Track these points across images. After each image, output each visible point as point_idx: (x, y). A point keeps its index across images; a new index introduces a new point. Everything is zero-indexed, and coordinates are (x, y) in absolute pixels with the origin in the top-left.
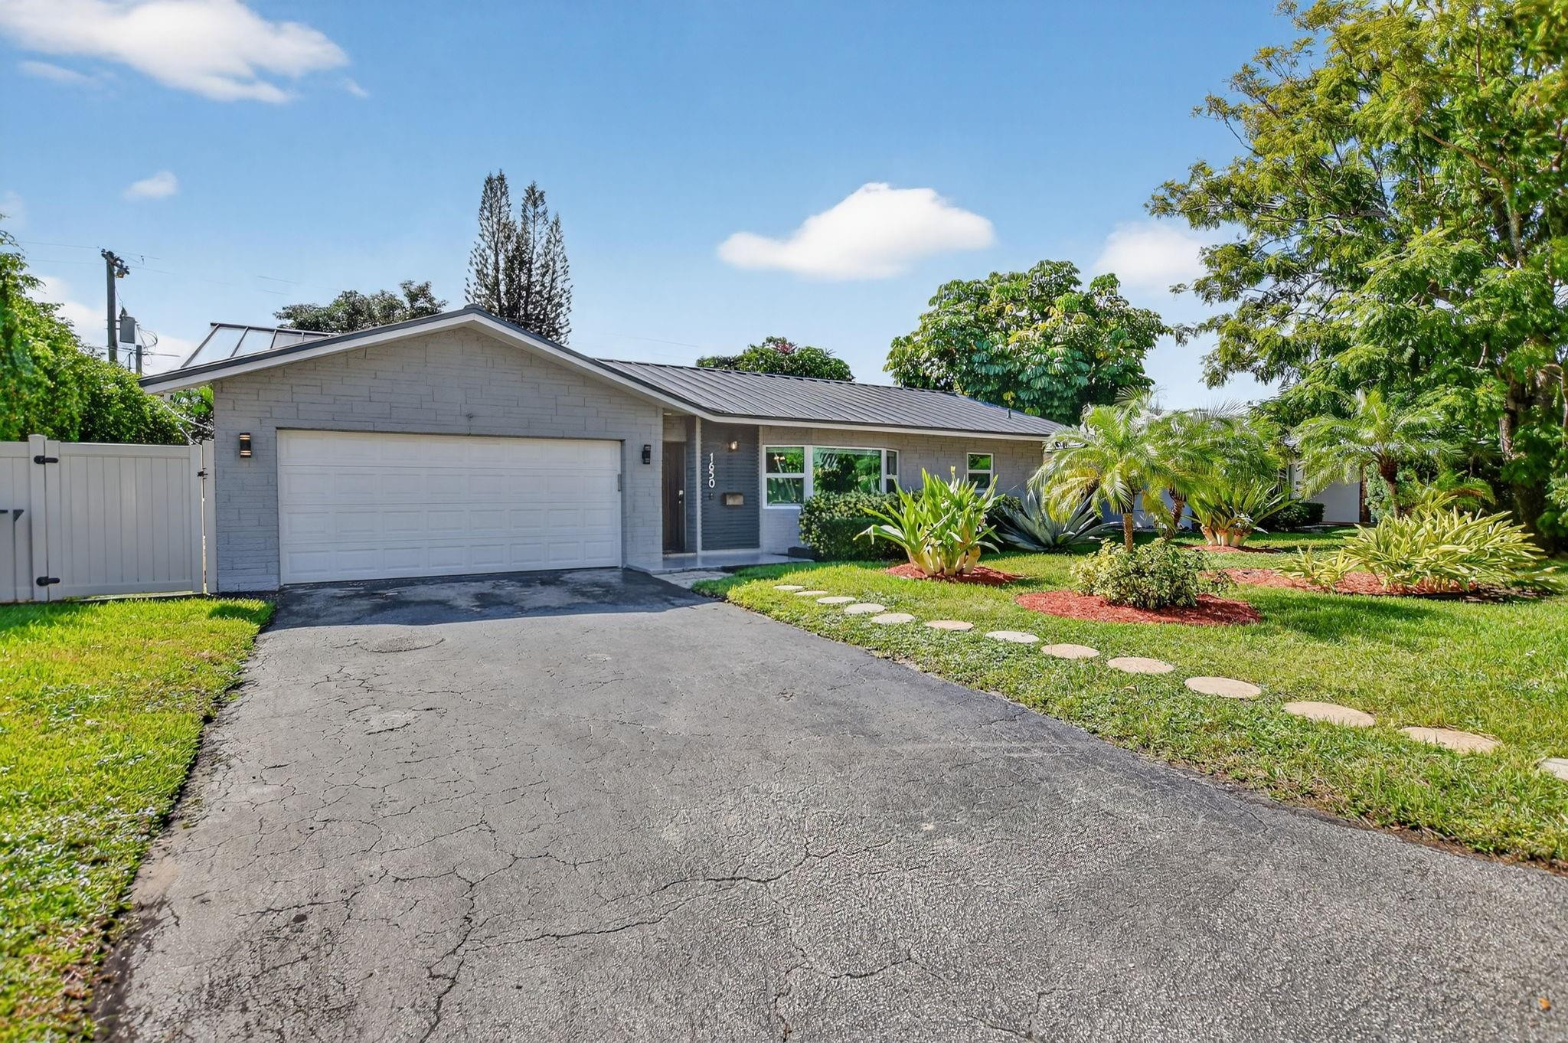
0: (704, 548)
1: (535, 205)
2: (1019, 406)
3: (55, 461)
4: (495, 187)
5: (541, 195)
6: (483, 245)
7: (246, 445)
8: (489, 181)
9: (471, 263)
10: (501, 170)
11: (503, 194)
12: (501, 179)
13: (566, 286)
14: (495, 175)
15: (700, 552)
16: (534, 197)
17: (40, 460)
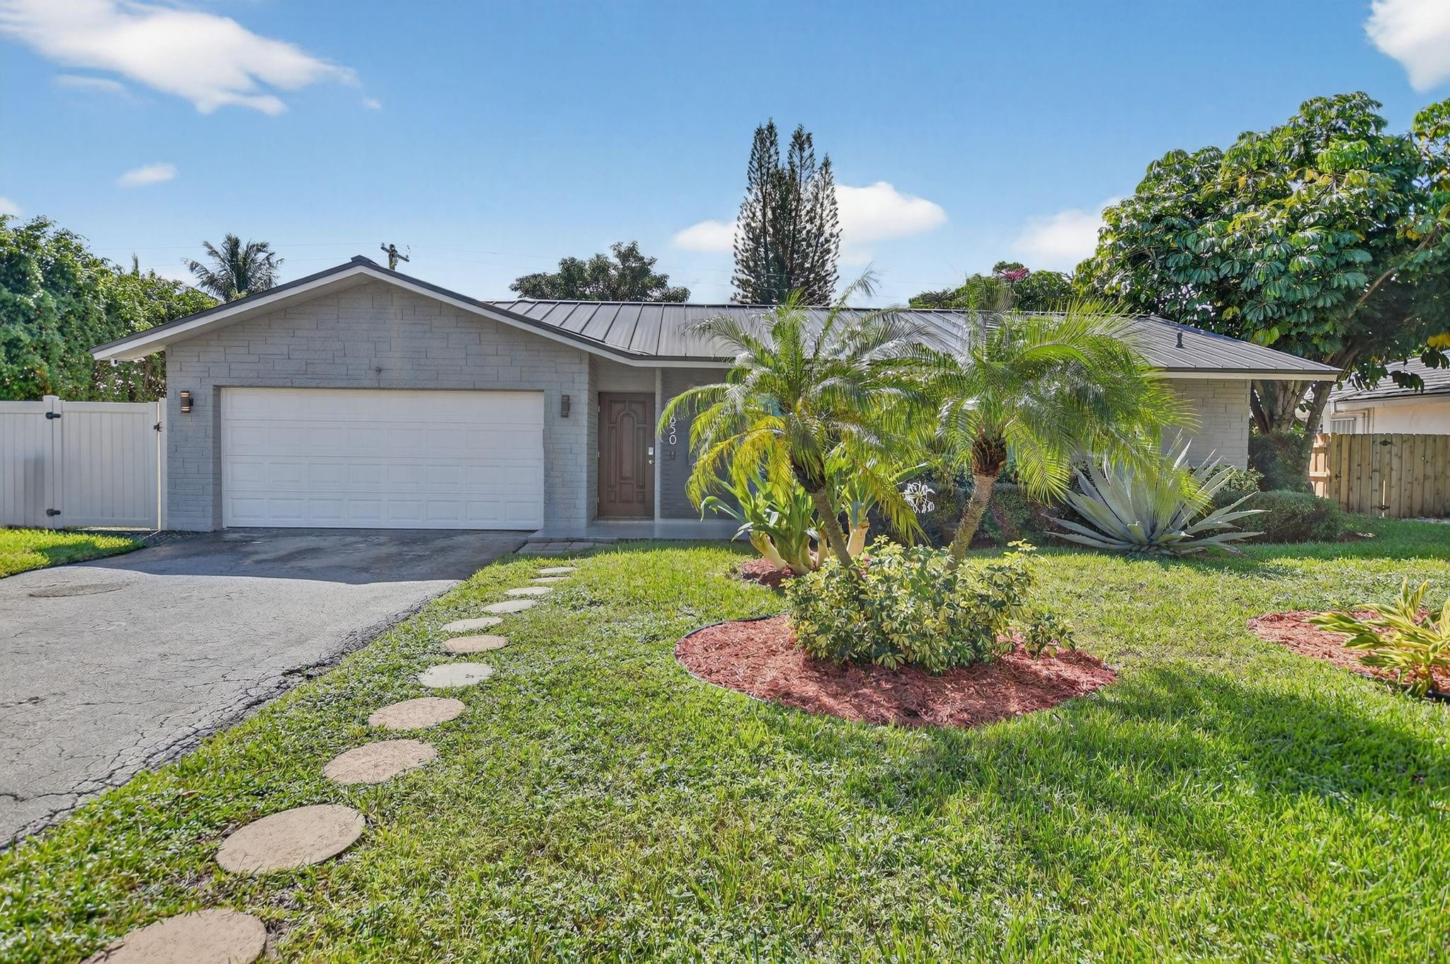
0: (663, 516)
1: (802, 149)
2: (1236, 330)
3: (58, 416)
4: (766, 137)
5: (808, 138)
6: (751, 198)
7: (190, 402)
8: (759, 132)
9: (739, 218)
10: (771, 119)
11: (772, 143)
12: (771, 127)
13: (835, 231)
14: (764, 127)
15: (658, 520)
16: (801, 141)
17: (50, 416)
